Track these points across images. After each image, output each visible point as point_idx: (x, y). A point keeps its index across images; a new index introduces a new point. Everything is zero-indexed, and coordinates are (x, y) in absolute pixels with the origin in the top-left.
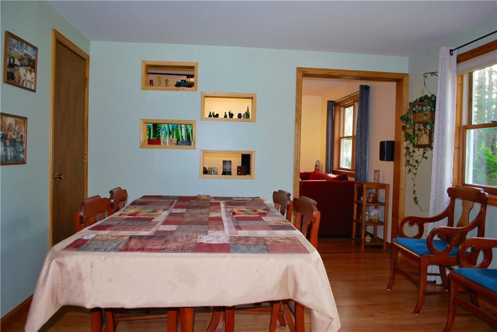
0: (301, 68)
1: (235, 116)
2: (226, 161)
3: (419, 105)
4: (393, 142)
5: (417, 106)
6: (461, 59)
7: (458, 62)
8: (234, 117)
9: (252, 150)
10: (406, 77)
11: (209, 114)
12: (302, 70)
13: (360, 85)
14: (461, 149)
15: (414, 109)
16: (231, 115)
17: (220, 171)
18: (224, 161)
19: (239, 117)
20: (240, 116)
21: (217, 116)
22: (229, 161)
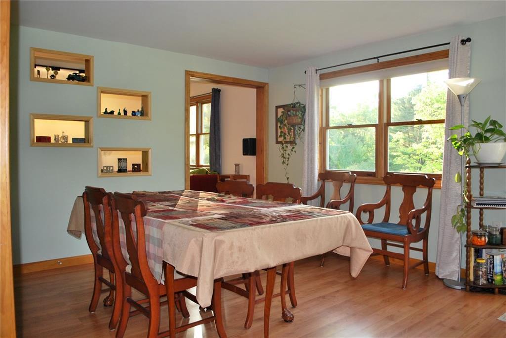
0: (189, 71)
1: (130, 114)
2: (121, 159)
3: (293, 110)
4: (255, 139)
5: (291, 111)
6: (322, 77)
7: (321, 79)
8: (128, 114)
9: (147, 147)
10: (267, 86)
11: (104, 111)
12: (190, 73)
13: (213, 88)
14: (323, 143)
15: (289, 113)
16: (125, 112)
17: (116, 169)
18: (118, 159)
19: (133, 115)
20: (134, 113)
21: (112, 112)
22: (123, 159)
